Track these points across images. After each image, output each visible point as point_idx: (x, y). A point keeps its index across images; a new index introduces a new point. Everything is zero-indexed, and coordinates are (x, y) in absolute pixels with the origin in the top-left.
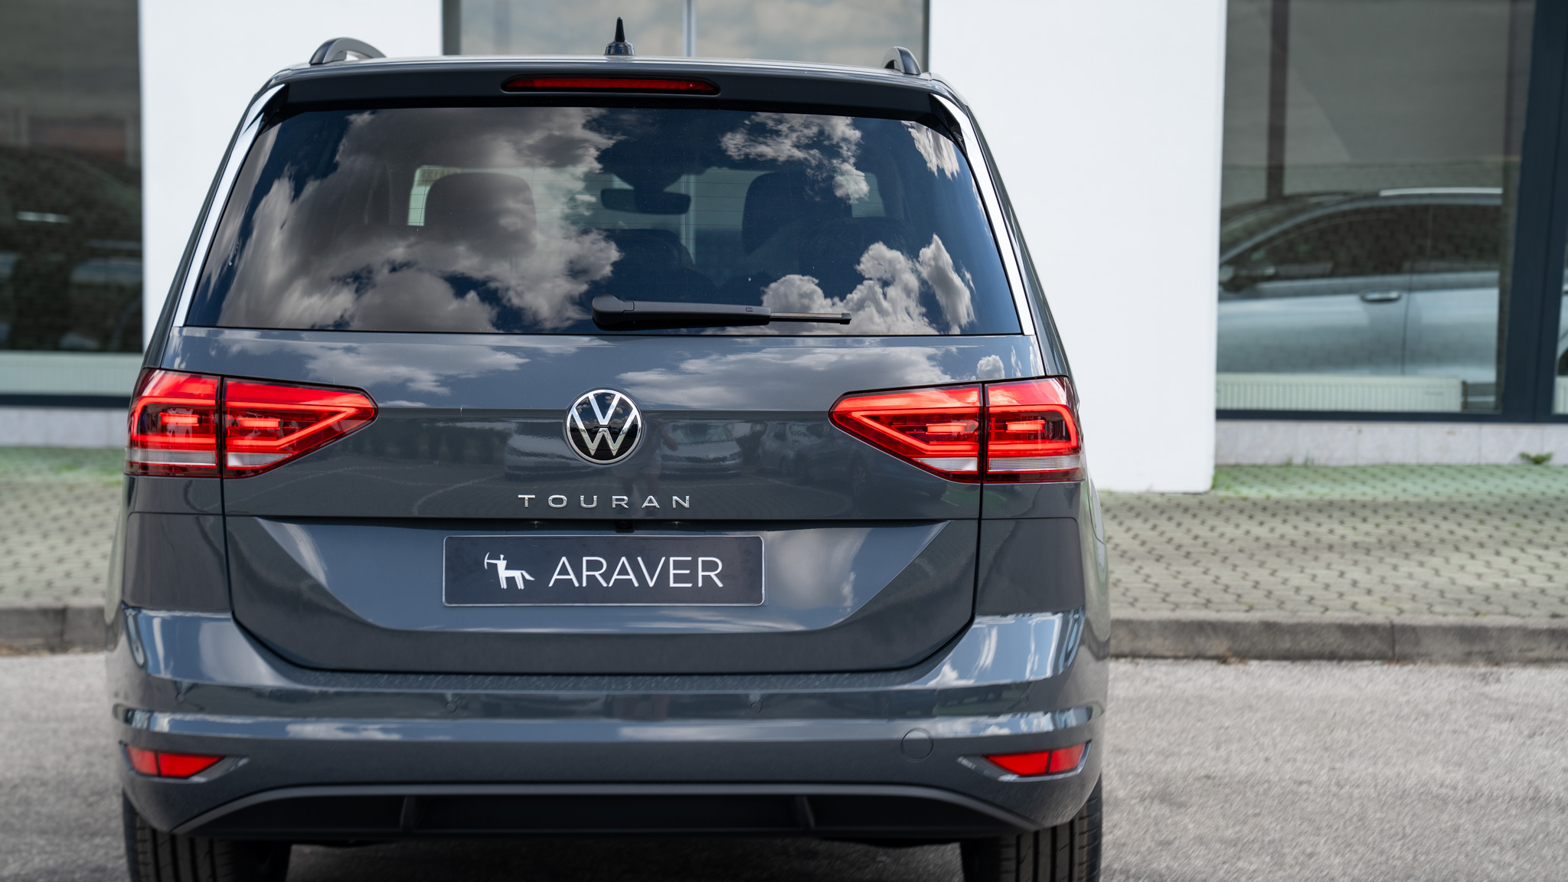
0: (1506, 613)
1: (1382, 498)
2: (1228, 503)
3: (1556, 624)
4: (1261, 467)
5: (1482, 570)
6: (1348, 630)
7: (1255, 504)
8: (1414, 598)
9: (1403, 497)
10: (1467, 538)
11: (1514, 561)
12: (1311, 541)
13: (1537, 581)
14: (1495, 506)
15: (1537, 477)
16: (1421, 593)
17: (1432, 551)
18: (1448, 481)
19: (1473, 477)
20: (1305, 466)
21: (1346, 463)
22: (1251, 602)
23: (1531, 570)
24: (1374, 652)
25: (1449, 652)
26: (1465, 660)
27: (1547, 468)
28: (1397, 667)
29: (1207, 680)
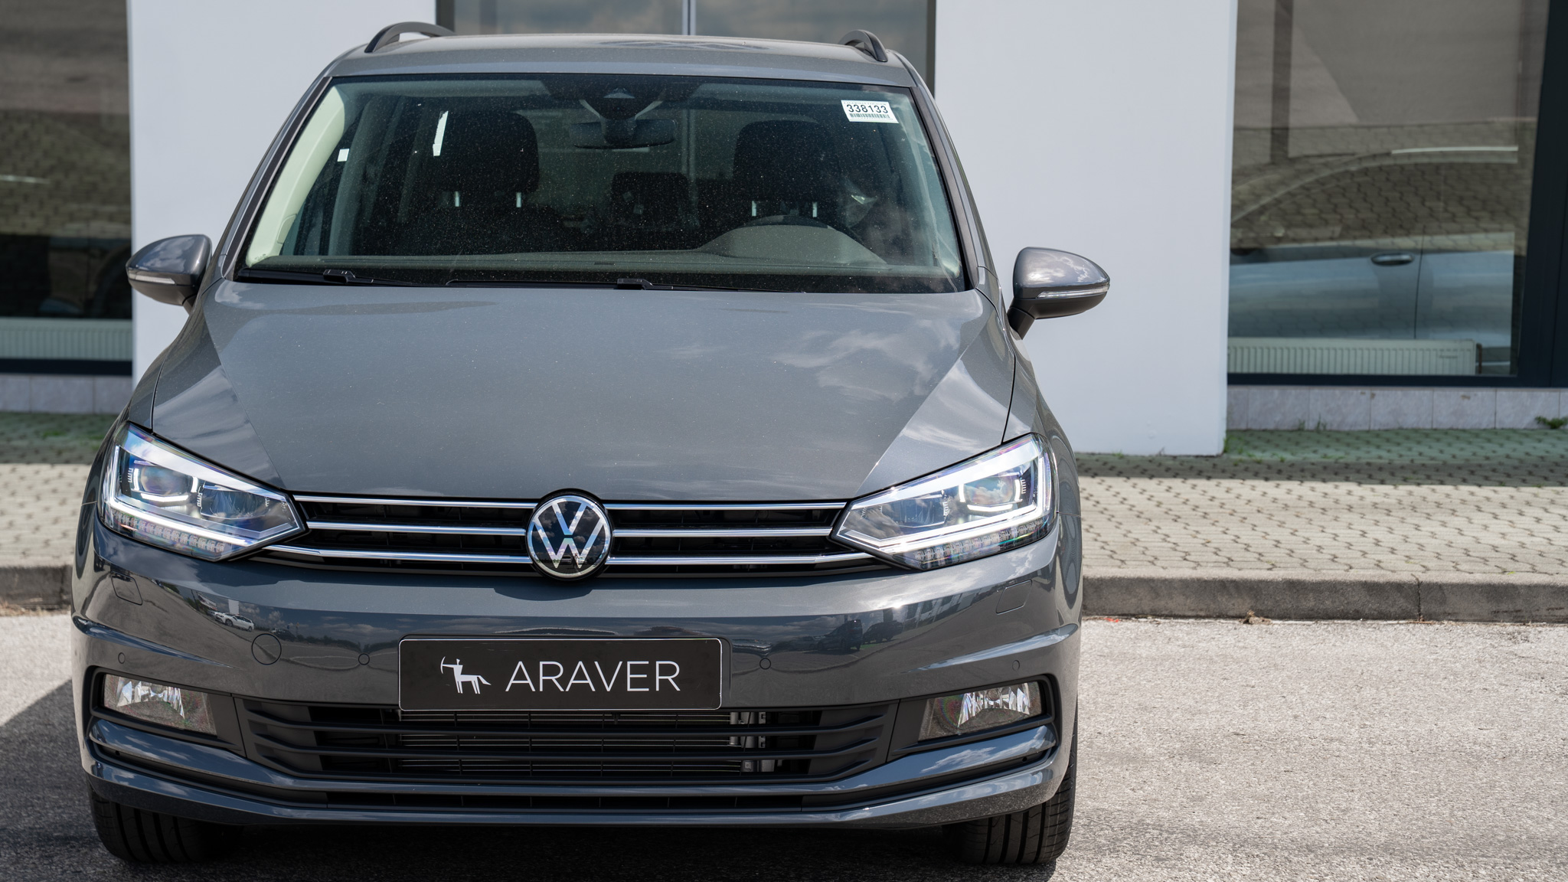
0: (1534, 571)
2: (1242, 466)
4: (1272, 432)
5: (1507, 529)
6: (1372, 588)
7: (1269, 466)
8: (1438, 556)
9: (1419, 461)
10: (1488, 499)
11: (1538, 520)
14: (1515, 468)
15: (1555, 441)
16: (1445, 552)
17: (1454, 512)
18: (1463, 445)
19: (1489, 441)
20: (1317, 430)
21: (1359, 428)
22: (1273, 559)
23: (1556, 529)
24: (1399, 611)
25: (1477, 611)
26: (1492, 618)
27: (1564, 432)
28: (1422, 626)
29: (1230, 639)
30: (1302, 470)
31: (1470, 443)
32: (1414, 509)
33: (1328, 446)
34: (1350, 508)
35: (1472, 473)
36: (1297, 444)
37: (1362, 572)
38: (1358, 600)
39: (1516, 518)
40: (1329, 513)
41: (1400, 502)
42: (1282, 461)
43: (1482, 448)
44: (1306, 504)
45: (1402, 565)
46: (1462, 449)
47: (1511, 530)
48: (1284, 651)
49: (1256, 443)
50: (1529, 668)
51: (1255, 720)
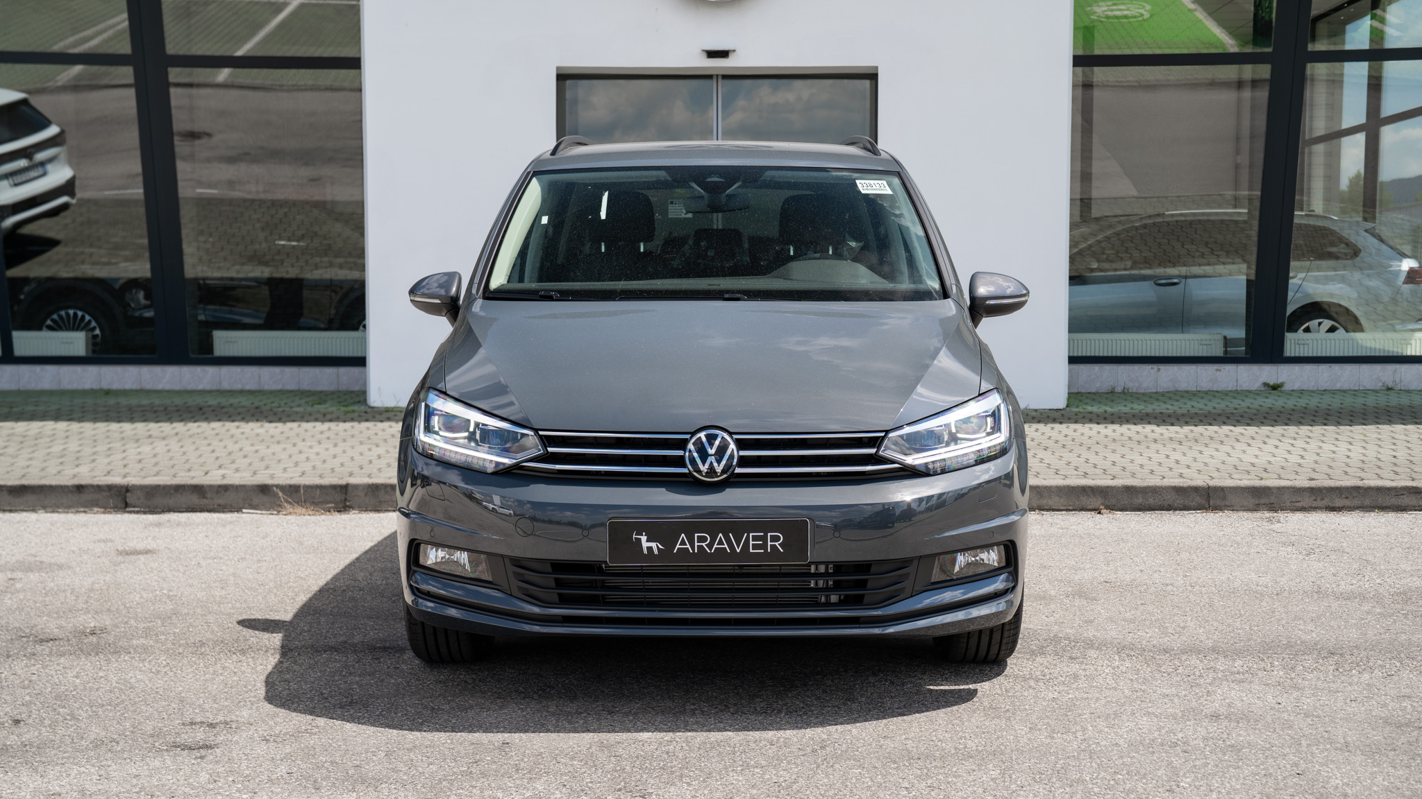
0: (1280, 478)
1: (1179, 412)
2: (1081, 416)
3: (1313, 484)
4: (1094, 394)
5: (1258, 453)
6: (1179, 490)
7: (1098, 416)
8: (1218, 470)
9: (1193, 411)
10: (1242, 434)
11: (1277, 447)
12: (1141, 438)
13: (1294, 459)
14: (1255, 415)
15: (1276, 398)
16: (1222, 467)
17: (1222, 442)
18: (1219, 401)
19: (1235, 398)
20: (1123, 392)
21: (1149, 391)
22: (1114, 474)
23: (1289, 452)
24: (1196, 505)
25: (1245, 504)
26: (1255, 508)
27: (1281, 392)
28: (1212, 514)
29: (1090, 523)
30: (1120, 418)
31: (1223, 399)
32: (1196, 441)
33: (1132, 402)
34: (1155, 441)
35: (1228, 418)
36: (1112, 401)
37: (1172, 480)
38: (1170, 498)
39: (1262, 446)
40: (1143, 444)
41: (1186, 437)
42: (1106, 412)
43: (1231, 402)
44: (1127, 438)
45: (1196, 475)
46: (1218, 403)
47: (1261, 453)
48: (1126, 531)
49: (1086, 401)
50: (1284, 539)
51: (1116, 573)
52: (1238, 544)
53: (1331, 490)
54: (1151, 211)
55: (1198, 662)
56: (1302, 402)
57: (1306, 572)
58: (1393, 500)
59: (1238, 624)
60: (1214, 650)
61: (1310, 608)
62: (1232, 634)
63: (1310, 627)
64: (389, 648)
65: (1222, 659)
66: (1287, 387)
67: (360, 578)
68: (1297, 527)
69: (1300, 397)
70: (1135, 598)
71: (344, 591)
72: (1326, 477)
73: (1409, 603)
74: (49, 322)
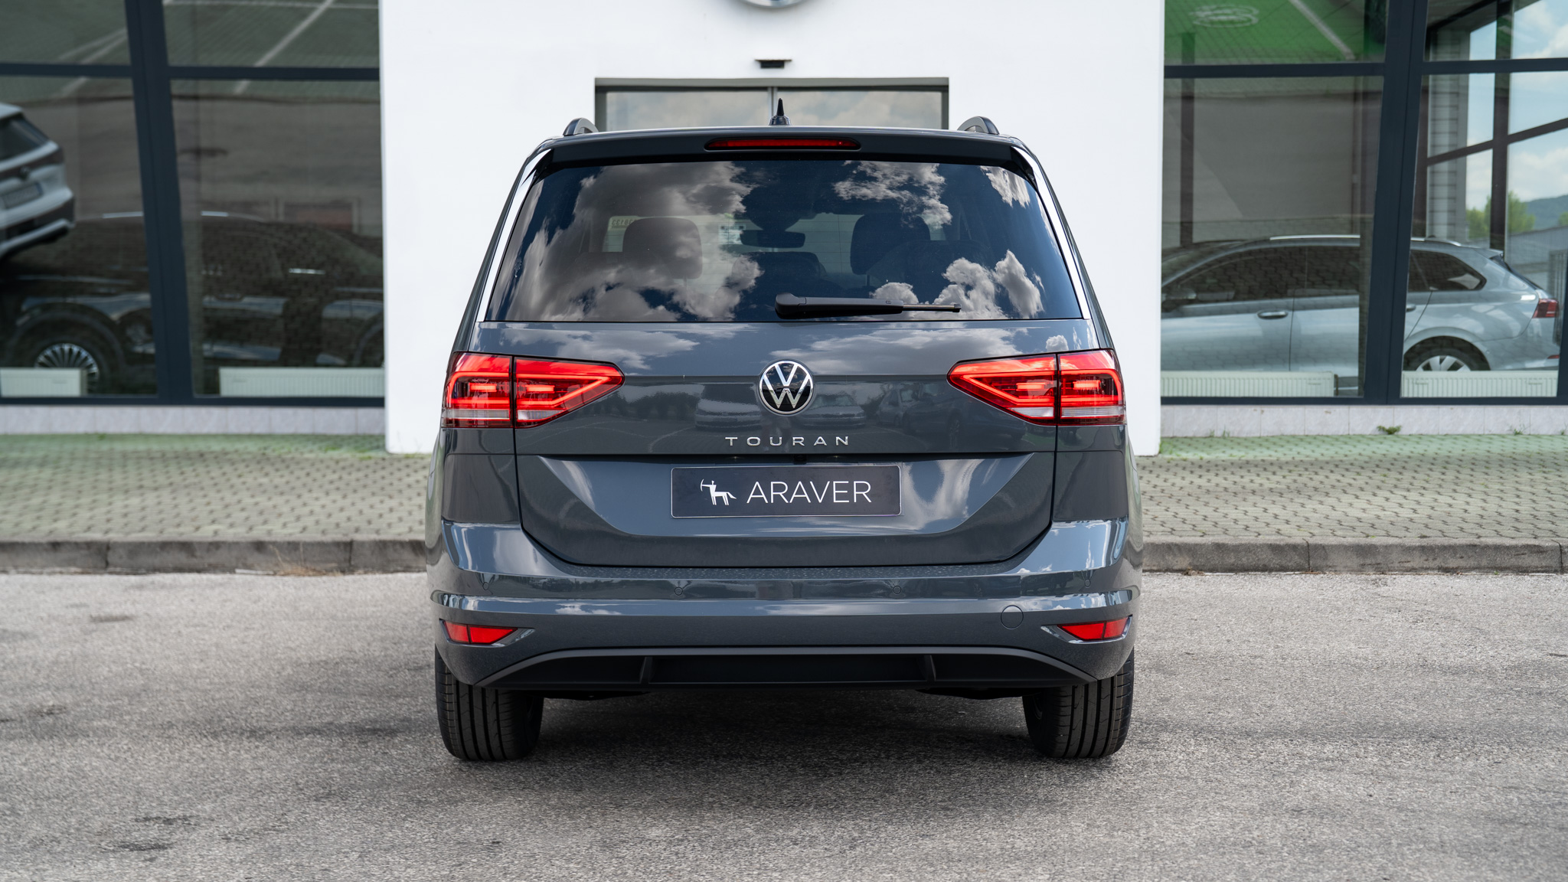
0: (1389, 535)
1: (1284, 459)
2: (1174, 463)
3: (1424, 542)
4: (1191, 438)
5: (1365, 506)
6: (1275, 549)
7: (1193, 463)
8: (1320, 526)
9: (1298, 458)
10: (1350, 485)
11: (1387, 499)
12: (1238, 488)
13: (1405, 513)
14: (1366, 462)
15: (1392, 443)
16: (1325, 522)
17: (1327, 494)
18: (1328, 447)
19: (1346, 443)
20: (1223, 437)
21: (1252, 435)
22: (1203, 530)
23: (1401, 505)
24: (1295, 565)
25: (1349, 564)
26: (1361, 569)
27: (1398, 436)
28: (1312, 576)
29: (1176, 586)
30: (1217, 466)
31: (1332, 445)
32: (1299, 492)
33: (1232, 448)
34: (1254, 492)
35: (1337, 466)
36: (1210, 446)
37: (1267, 537)
38: (1266, 557)
39: (1371, 498)
40: (1239, 495)
41: (1288, 488)
42: (1201, 459)
43: (1341, 448)
44: (1222, 489)
45: (1295, 532)
46: (1327, 449)
47: (1369, 506)
48: (1215, 594)
49: (1182, 446)
50: (1390, 604)
51: (1200, 643)
52: (1338, 609)
53: (1445, 548)
54: (1256, 235)
55: (1283, 746)
56: (1420, 449)
57: (1412, 642)
58: (1513, 560)
59: (1331, 704)
60: (1302, 733)
61: (1414, 684)
62: (1324, 715)
63: (1412, 706)
64: (379, 730)
65: (1310, 744)
66: (1404, 432)
67: (356, 649)
68: (1405, 590)
69: (1418, 443)
70: (1219, 672)
71: (337, 663)
72: (1440, 534)
73: (1524, 678)
74: (42, 359)
